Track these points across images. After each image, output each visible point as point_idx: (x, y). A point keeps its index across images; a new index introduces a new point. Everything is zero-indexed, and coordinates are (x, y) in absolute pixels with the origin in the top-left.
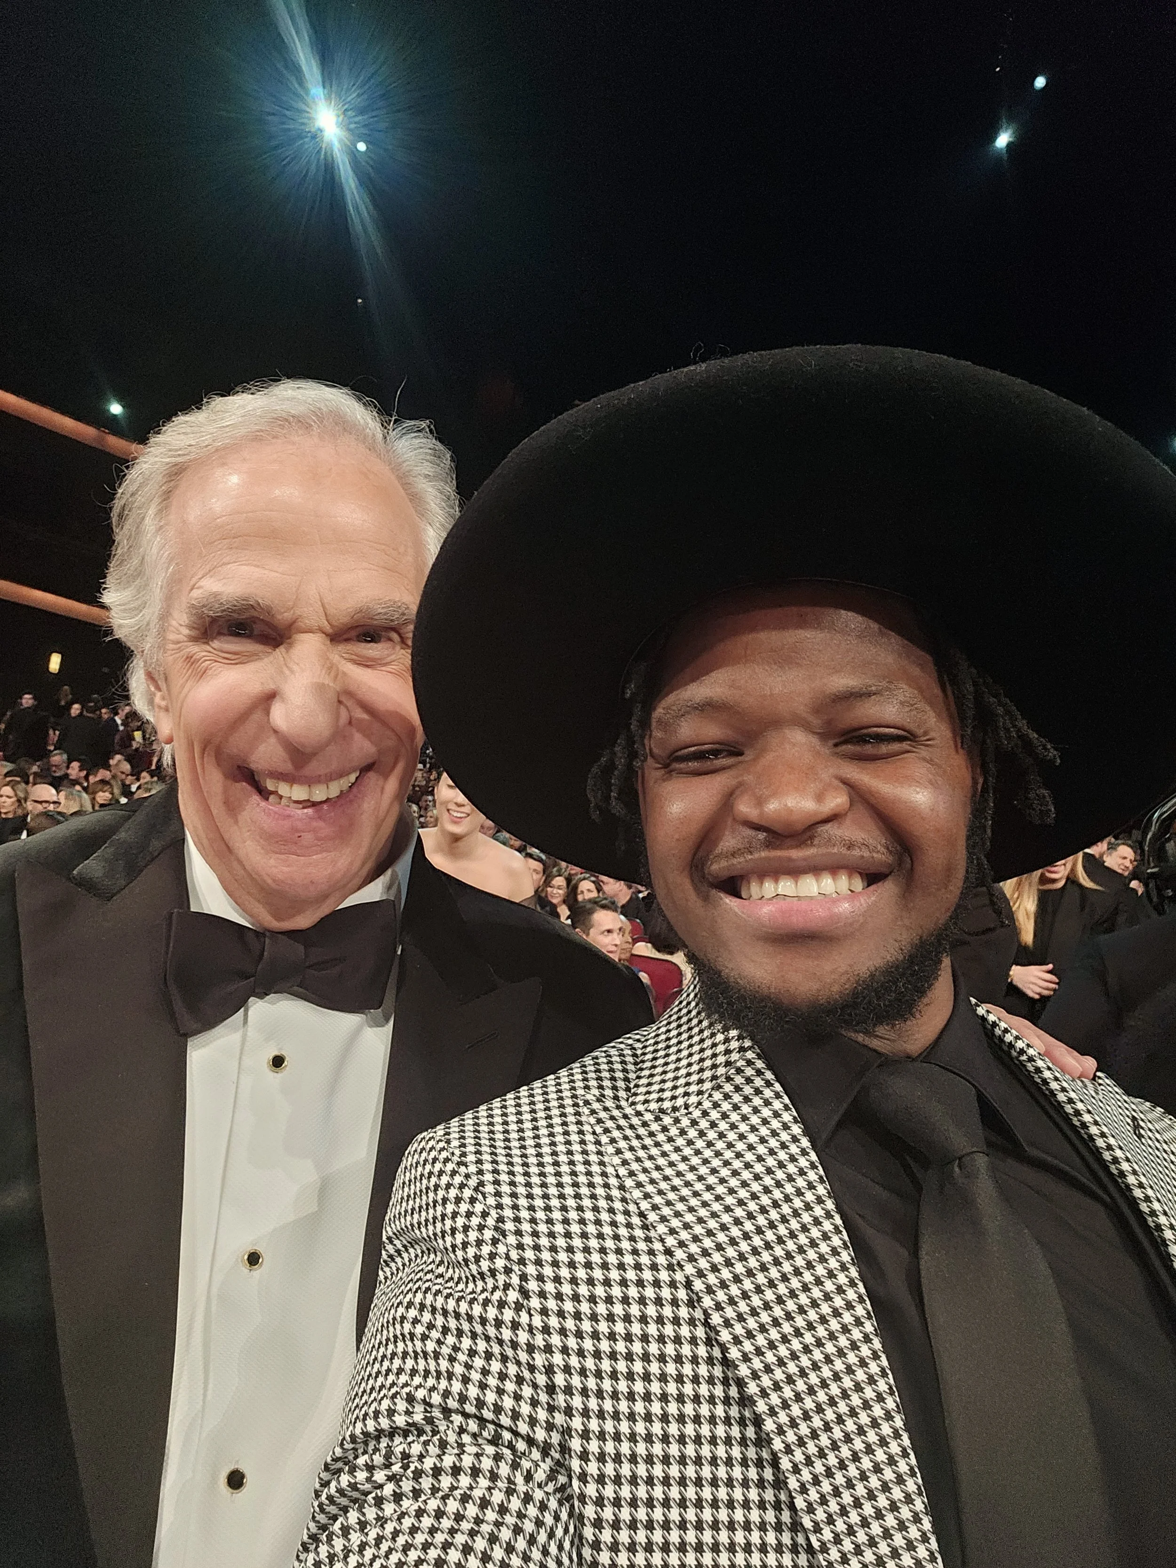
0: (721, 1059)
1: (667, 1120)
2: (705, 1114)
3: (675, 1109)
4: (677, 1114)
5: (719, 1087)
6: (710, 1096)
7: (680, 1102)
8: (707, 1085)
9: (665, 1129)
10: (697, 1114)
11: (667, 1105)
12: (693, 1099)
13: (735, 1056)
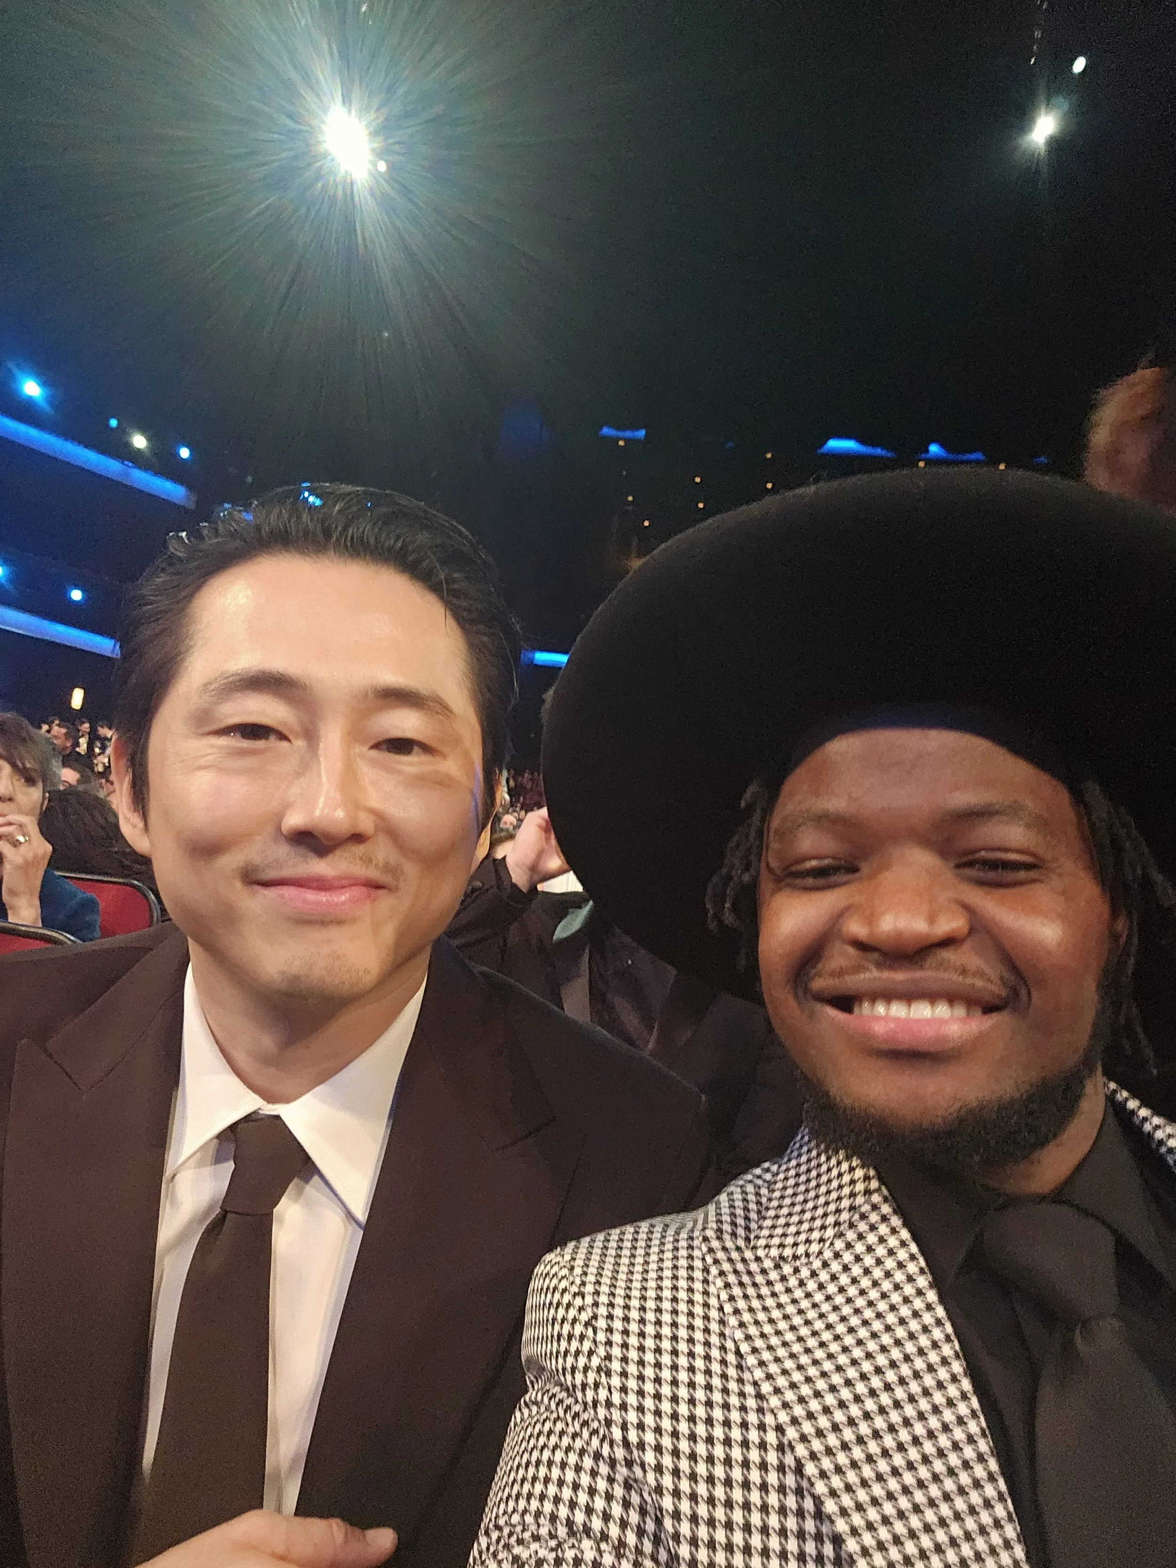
0: (846, 1203)
1: (787, 1269)
2: (825, 1265)
3: (795, 1257)
4: (798, 1263)
5: (841, 1235)
6: (832, 1244)
7: (801, 1250)
8: (830, 1232)
9: (783, 1279)
10: (817, 1264)
11: (788, 1252)
12: (815, 1248)
13: (860, 1200)
